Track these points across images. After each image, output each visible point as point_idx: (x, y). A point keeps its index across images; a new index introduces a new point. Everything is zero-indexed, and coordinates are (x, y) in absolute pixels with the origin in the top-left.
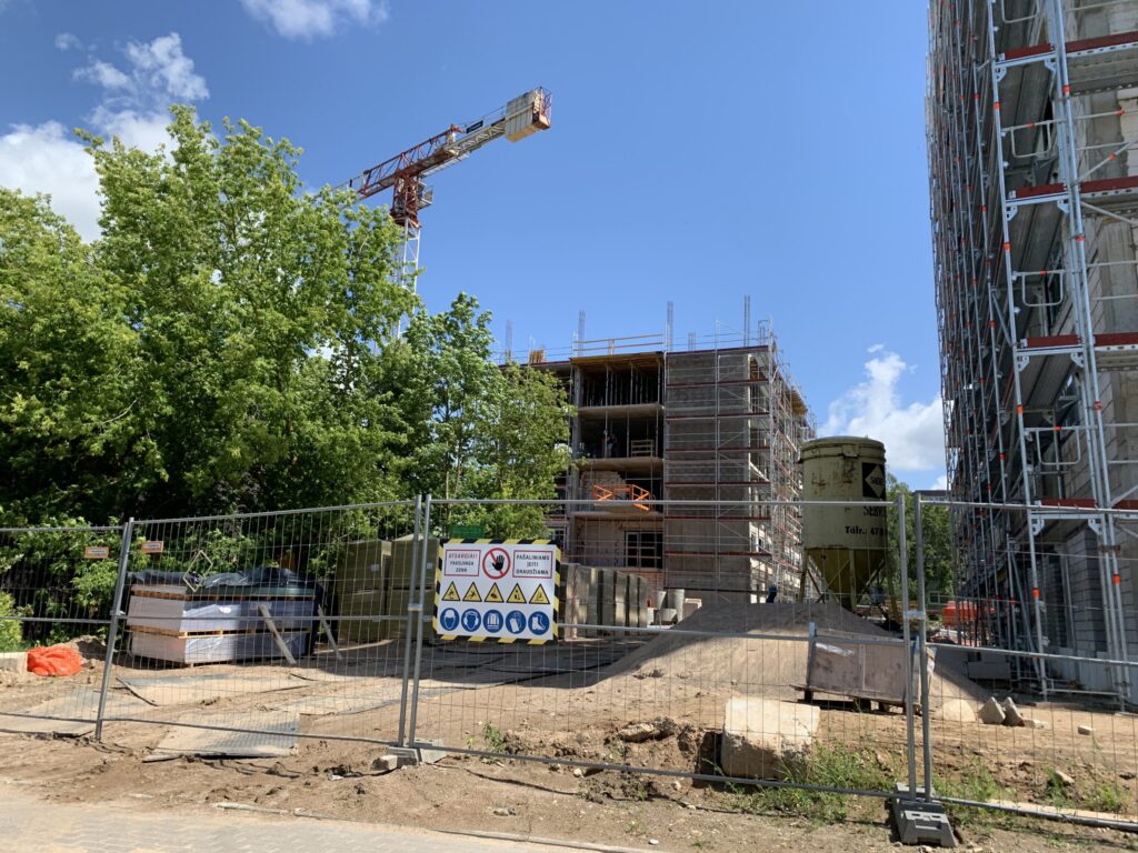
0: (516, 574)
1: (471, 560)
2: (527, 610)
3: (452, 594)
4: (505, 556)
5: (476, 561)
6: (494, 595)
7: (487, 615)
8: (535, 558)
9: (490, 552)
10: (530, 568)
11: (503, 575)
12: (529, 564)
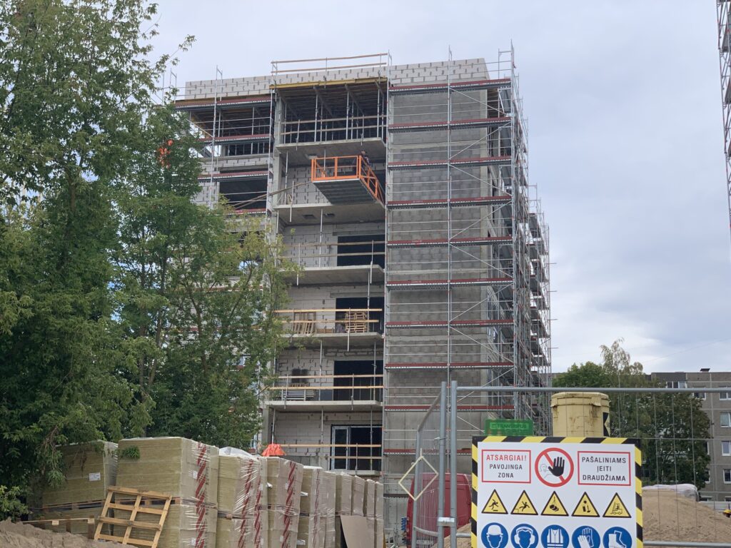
0: (582, 481)
1: (518, 463)
2: (601, 526)
3: (495, 504)
4: (564, 458)
5: (525, 464)
6: (553, 507)
7: (546, 533)
8: (607, 460)
9: (545, 453)
10: (601, 473)
11: (564, 482)
12: (600, 469)
